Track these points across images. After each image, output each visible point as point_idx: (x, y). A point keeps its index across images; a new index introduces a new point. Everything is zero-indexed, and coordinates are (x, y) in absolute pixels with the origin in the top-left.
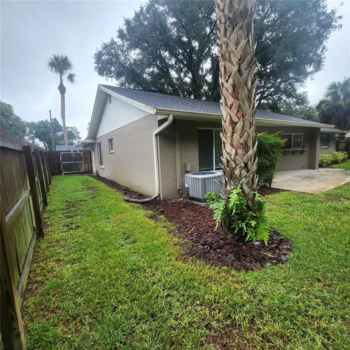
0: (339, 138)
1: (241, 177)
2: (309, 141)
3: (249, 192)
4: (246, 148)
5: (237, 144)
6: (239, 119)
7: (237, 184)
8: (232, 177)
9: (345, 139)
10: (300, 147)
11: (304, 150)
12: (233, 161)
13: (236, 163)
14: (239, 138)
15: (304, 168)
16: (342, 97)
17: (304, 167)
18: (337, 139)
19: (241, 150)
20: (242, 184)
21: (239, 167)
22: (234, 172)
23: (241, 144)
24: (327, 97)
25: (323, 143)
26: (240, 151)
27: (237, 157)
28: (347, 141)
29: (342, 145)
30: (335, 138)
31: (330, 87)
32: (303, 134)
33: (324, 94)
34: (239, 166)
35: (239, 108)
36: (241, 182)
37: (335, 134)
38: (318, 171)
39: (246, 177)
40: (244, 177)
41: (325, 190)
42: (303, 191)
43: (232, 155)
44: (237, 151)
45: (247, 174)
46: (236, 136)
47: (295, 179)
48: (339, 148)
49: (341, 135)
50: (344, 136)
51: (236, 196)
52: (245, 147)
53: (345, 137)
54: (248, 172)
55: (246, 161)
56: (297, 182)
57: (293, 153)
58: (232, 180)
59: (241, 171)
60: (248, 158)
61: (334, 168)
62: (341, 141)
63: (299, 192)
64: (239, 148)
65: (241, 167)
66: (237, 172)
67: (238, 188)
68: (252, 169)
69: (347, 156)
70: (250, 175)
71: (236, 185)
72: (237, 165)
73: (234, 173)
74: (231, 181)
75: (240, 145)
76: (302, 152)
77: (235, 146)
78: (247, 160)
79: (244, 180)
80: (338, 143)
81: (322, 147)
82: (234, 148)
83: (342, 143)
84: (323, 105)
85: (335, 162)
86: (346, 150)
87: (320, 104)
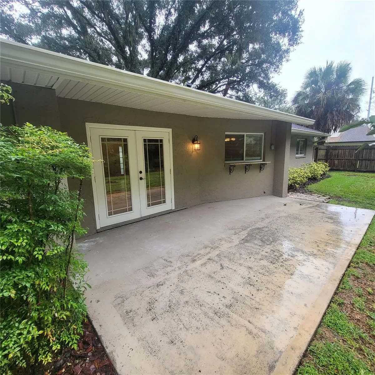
0: (318, 143)
2: (273, 148)
9: (325, 145)
10: (259, 157)
11: (264, 164)
16: (323, 89)
17: (264, 193)
18: (316, 144)
24: (305, 88)
25: (297, 150)
28: (327, 147)
29: (322, 153)
30: (314, 143)
31: (309, 74)
32: (263, 134)
33: (301, 85)
37: (314, 137)
38: (286, 204)
48: (318, 157)
49: (321, 139)
50: (324, 140)
53: (325, 142)
57: (247, 168)
61: (311, 192)
62: (321, 147)
69: (328, 169)
76: (261, 167)
80: (317, 150)
81: (297, 155)
83: (322, 151)
84: (301, 98)
85: (313, 179)
86: (327, 159)
87: (297, 97)
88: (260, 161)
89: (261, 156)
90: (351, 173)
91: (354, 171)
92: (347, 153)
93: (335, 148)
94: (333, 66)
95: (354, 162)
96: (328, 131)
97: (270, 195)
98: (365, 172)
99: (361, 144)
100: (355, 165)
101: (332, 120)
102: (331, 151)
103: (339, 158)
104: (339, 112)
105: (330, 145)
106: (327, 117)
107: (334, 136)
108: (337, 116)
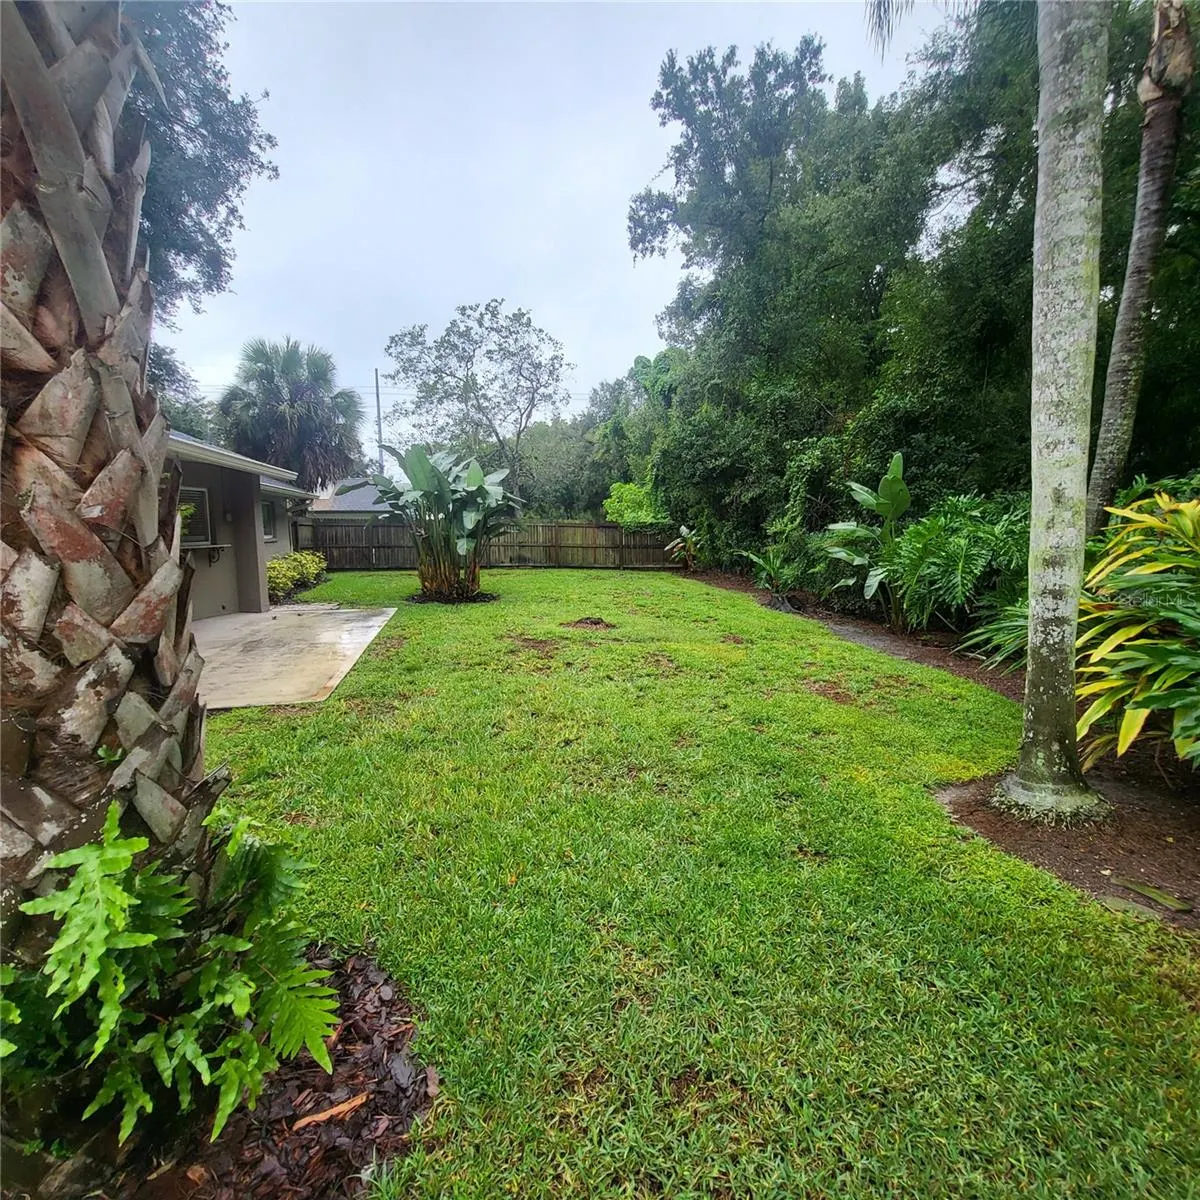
0: (294, 513)
1: (114, 745)
2: (229, 517)
3: (176, 819)
4: (129, 549)
5: (61, 527)
6: (53, 351)
7: (85, 796)
8: (34, 762)
9: (308, 516)
10: (203, 537)
11: (217, 549)
12: (31, 647)
13: (62, 661)
14: (71, 484)
15: (224, 611)
16: (285, 393)
17: (224, 607)
18: (291, 514)
19: (96, 569)
20: (128, 793)
21: (93, 684)
22: (47, 720)
23: (95, 526)
26: (88, 576)
27: (74, 615)
28: (313, 520)
29: (305, 533)
30: (287, 511)
32: (204, 490)
34: (91, 675)
35: (46, 279)
36: (120, 778)
37: (285, 498)
38: (275, 618)
39: (150, 737)
40: (141, 741)
41: (335, 682)
42: (273, 701)
43: (25, 604)
44: (62, 576)
45: (153, 717)
46: (43, 471)
47: (218, 654)
48: (301, 543)
49: (298, 504)
50: (305, 506)
51: (110, 902)
52: (121, 548)
53: (307, 509)
54: (156, 703)
55: (141, 639)
56: (232, 669)
58: (42, 784)
59: (112, 705)
60: (148, 616)
61: (306, 602)
62: (301, 520)
63: (264, 709)
64: (82, 553)
65: (108, 678)
66: (77, 719)
67: (111, 829)
68: (183, 676)
69: (324, 565)
70: (170, 716)
71: (80, 808)
72: (69, 671)
73: (52, 732)
74: (38, 791)
75: (82, 531)
76: (211, 556)
77: (49, 540)
78: (143, 629)
79: (138, 757)
80: (295, 526)
81: (265, 537)
82: (41, 553)
83: (305, 528)
84: (239, 404)
85: (302, 584)
86: (315, 546)
87: (230, 400)
88: (207, 545)
89: (206, 534)
90: (364, 573)
91: (369, 570)
92: (352, 535)
93: (330, 524)
94: (301, 349)
95: (366, 551)
96: (311, 487)
97: (235, 612)
98: (387, 569)
99: (368, 517)
100: (368, 558)
101: (315, 464)
102: (322, 530)
103: (340, 544)
104: (325, 448)
105: (320, 516)
106: (305, 457)
107: (325, 498)
108: (324, 458)
